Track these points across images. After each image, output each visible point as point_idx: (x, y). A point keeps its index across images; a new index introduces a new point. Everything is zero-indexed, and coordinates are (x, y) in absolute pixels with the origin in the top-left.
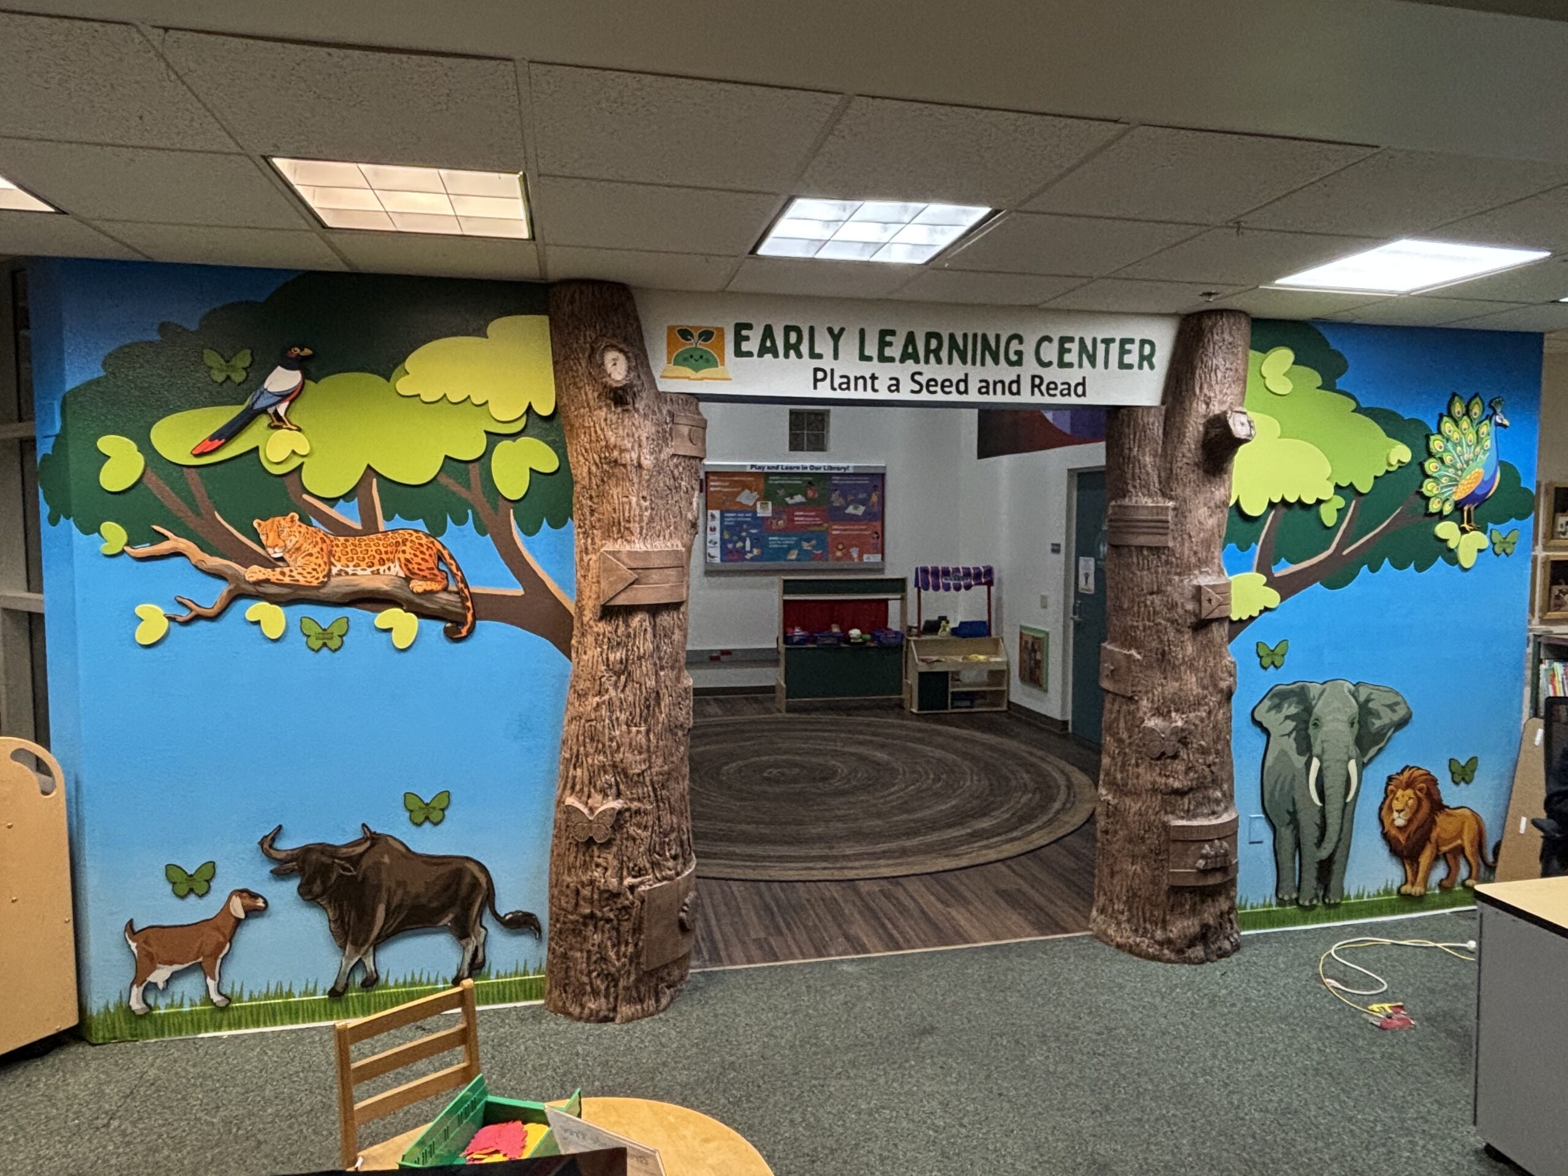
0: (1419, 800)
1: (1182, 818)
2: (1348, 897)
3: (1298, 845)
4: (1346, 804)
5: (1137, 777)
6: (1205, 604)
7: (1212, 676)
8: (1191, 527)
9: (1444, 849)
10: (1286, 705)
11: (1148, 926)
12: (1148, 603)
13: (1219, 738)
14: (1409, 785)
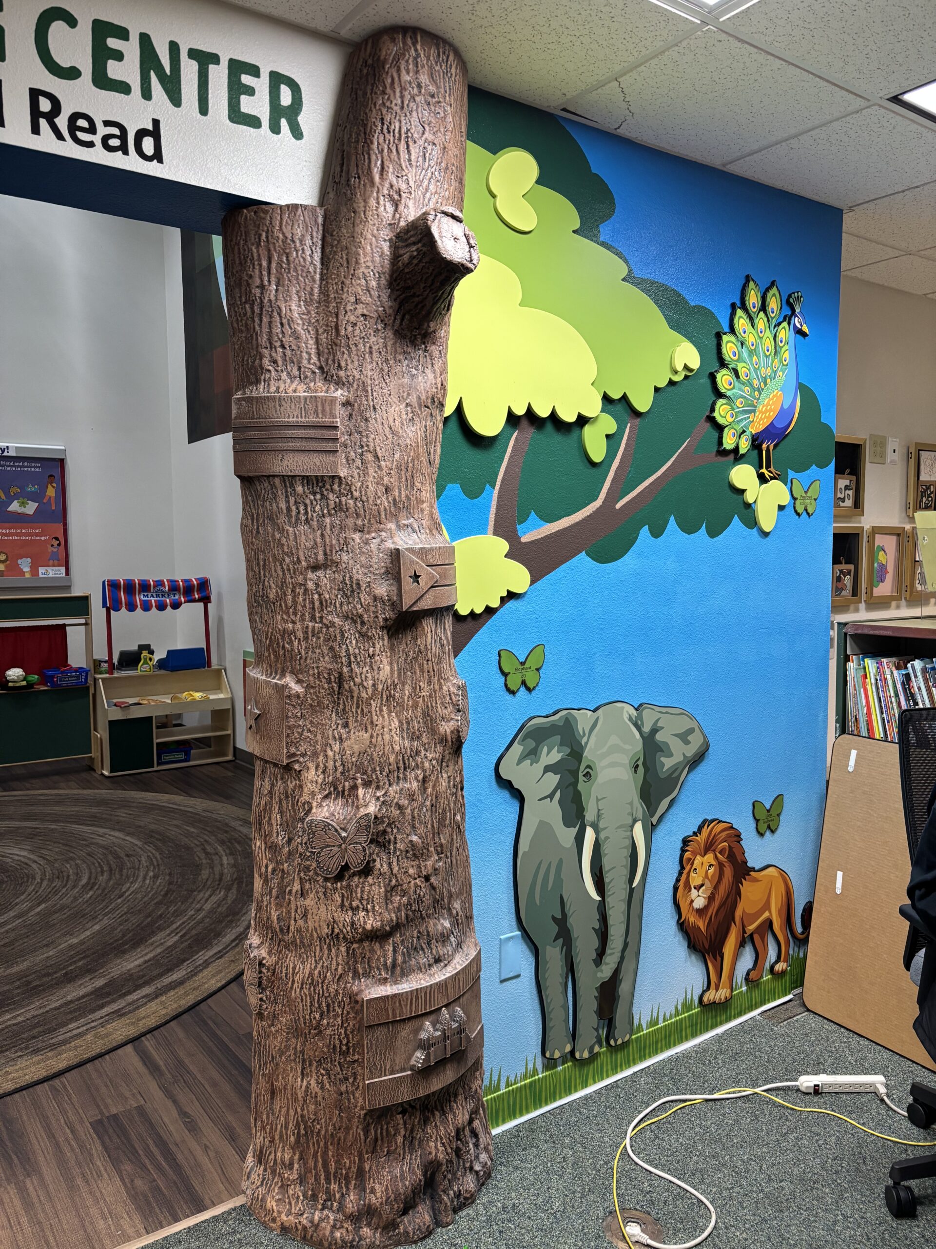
0: (721, 865)
1: (384, 981)
2: (640, 1028)
3: (571, 968)
4: (632, 890)
5: (305, 916)
6: (407, 583)
7: (426, 715)
8: (377, 439)
9: (751, 928)
10: (545, 749)
11: (334, 1187)
12: (310, 585)
13: (441, 823)
14: (709, 847)
